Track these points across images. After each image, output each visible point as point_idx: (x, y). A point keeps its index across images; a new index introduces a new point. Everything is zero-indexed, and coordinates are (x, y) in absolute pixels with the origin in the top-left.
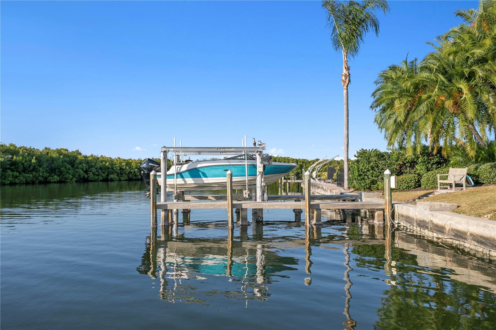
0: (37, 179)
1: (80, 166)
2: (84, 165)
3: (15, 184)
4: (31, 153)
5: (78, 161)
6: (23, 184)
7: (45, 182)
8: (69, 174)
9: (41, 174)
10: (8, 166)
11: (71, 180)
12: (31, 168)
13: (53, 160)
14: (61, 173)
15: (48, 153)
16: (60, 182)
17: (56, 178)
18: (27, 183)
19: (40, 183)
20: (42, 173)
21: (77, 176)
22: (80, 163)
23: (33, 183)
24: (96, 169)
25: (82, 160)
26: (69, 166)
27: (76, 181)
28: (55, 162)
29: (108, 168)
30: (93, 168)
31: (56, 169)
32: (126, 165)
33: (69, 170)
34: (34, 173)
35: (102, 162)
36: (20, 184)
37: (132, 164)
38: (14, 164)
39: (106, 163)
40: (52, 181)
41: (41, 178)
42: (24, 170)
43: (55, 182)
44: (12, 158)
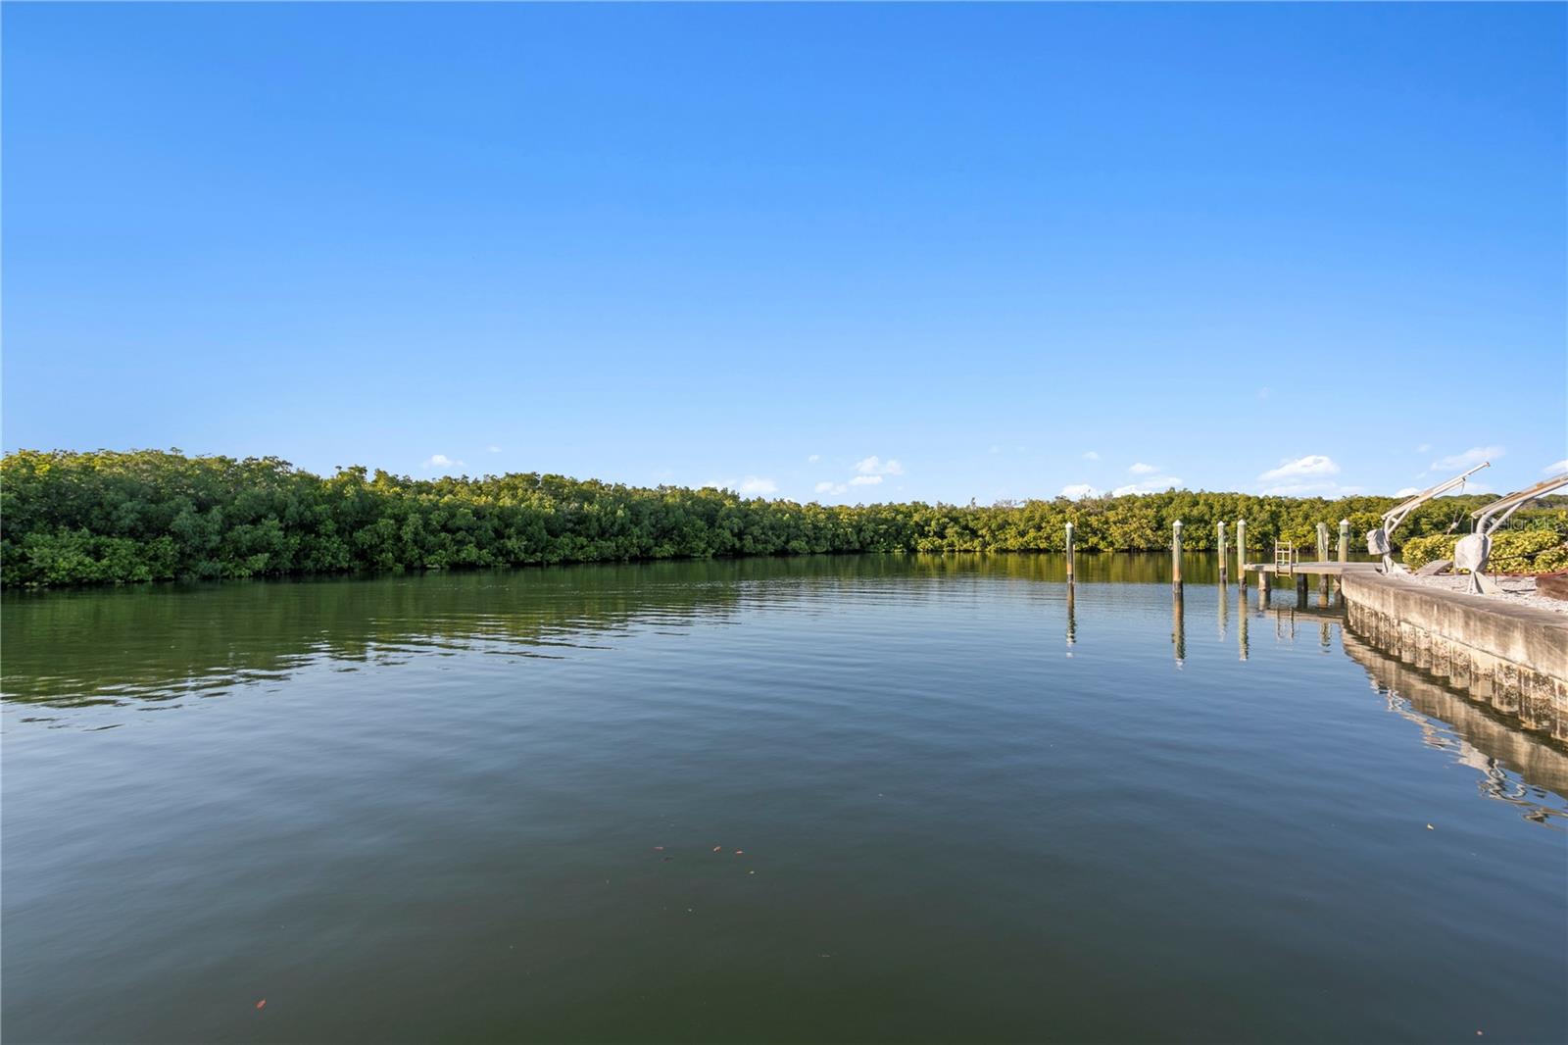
0: (627, 551)
1: (726, 523)
2: (736, 520)
3: (577, 562)
4: (621, 495)
5: (722, 513)
6: (595, 561)
7: (644, 558)
8: (701, 539)
9: (634, 541)
10: (570, 525)
11: (704, 552)
12: (616, 528)
13: (668, 509)
14: (683, 537)
15: (663, 496)
16: (677, 558)
17: (668, 549)
18: (604, 561)
19: (634, 559)
20: (639, 537)
21: (717, 546)
22: (728, 516)
23: (618, 560)
24: (763, 528)
25: (730, 509)
26: (700, 523)
27: (714, 556)
28: (671, 515)
29: (788, 526)
30: (756, 527)
31: (673, 529)
32: (828, 518)
33: (702, 530)
34: (621, 539)
35: (776, 512)
36: (588, 562)
37: (841, 517)
38: (582, 519)
39: (784, 515)
40: (658, 555)
41: (635, 551)
42: (603, 534)
43: (664, 558)
44: (582, 508)
